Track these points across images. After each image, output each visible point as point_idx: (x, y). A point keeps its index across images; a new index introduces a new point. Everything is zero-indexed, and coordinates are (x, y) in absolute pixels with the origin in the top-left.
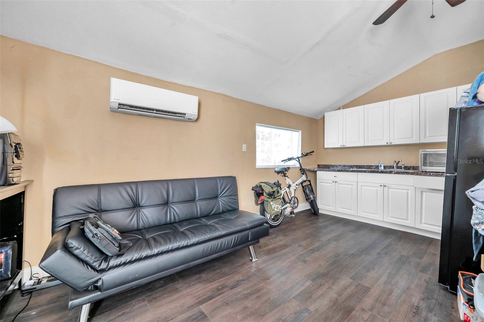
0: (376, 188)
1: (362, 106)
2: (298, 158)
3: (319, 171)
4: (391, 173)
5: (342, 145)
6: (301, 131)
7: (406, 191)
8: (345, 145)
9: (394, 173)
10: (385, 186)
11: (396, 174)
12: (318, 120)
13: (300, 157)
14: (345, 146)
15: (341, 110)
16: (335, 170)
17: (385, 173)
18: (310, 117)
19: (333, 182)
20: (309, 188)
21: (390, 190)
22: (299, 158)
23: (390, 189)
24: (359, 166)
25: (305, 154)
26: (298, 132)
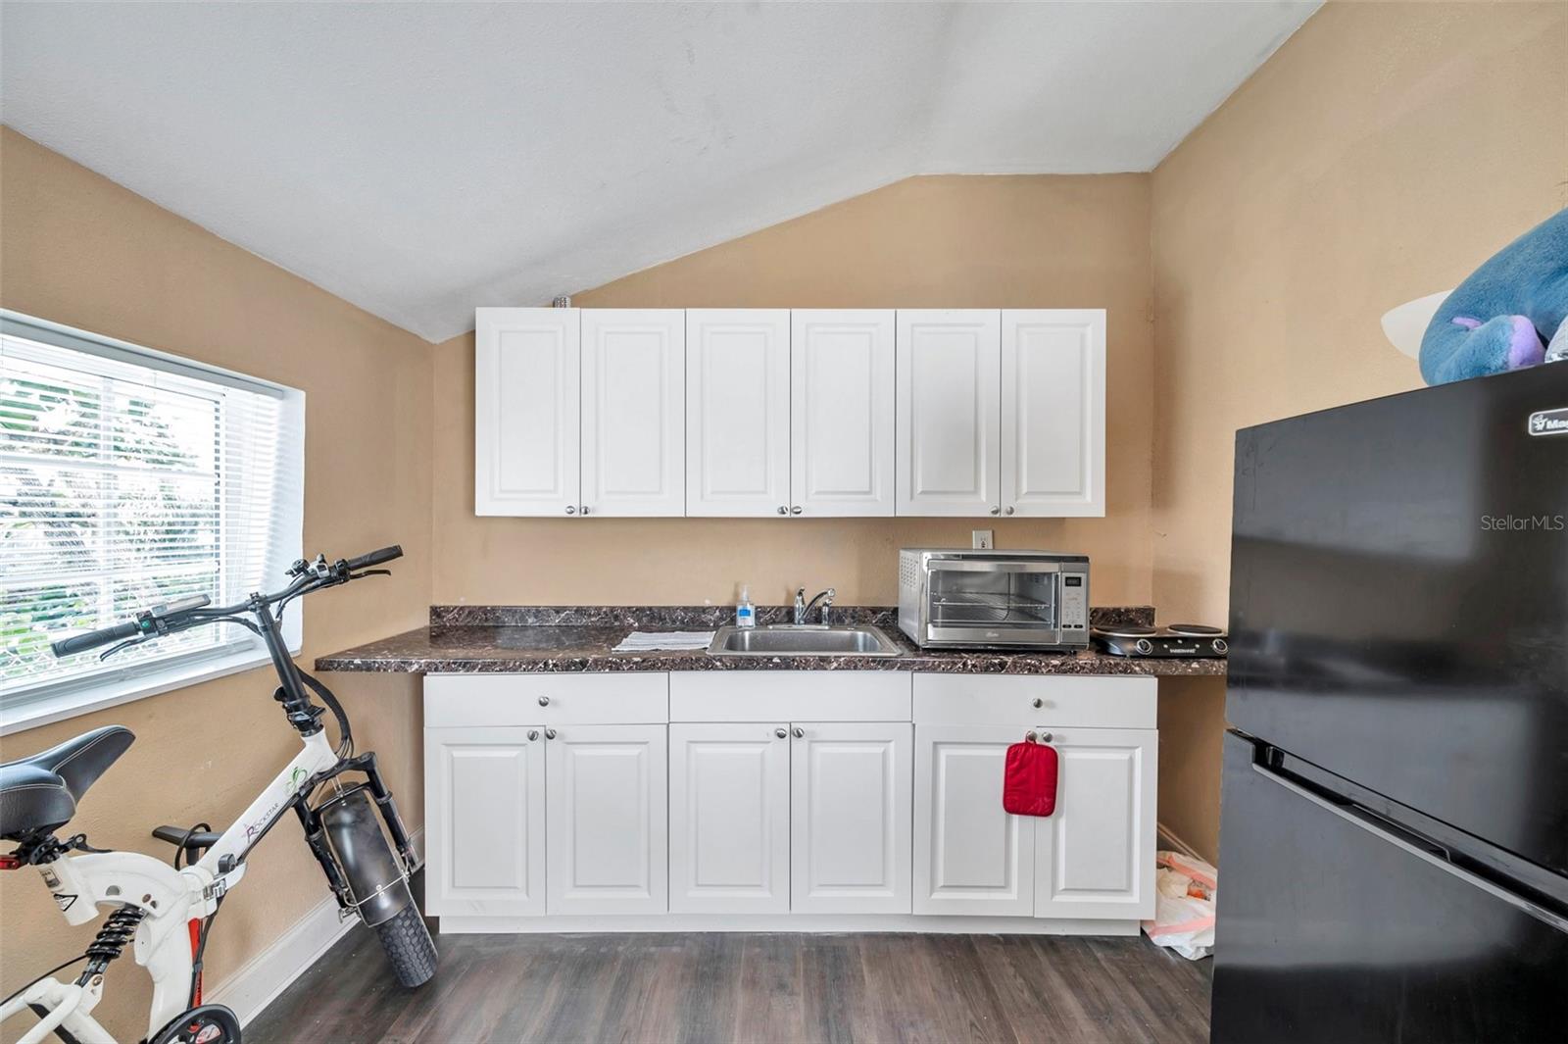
0: (757, 750)
1: (675, 315)
2: (261, 603)
3: (436, 670)
4: (826, 669)
5: (576, 505)
6: (302, 395)
7: (879, 749)
8: (589, 506)
9: (836, 669)
10: (800, 736)
11: (843, 669)
12: (432, 345)
13: (279, 598)
14: (594, 511)
15: (570, 313)
16: (546, 664)
17: (797, 668)
18: (380, 315)
19: (532, 738)
20: (361, 818)
21: (820, 749)
22: (273, 608)
23: (814, 745)
24: (650, 609)
25: (326, 573)
26: (281, 395)
